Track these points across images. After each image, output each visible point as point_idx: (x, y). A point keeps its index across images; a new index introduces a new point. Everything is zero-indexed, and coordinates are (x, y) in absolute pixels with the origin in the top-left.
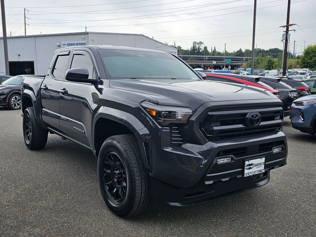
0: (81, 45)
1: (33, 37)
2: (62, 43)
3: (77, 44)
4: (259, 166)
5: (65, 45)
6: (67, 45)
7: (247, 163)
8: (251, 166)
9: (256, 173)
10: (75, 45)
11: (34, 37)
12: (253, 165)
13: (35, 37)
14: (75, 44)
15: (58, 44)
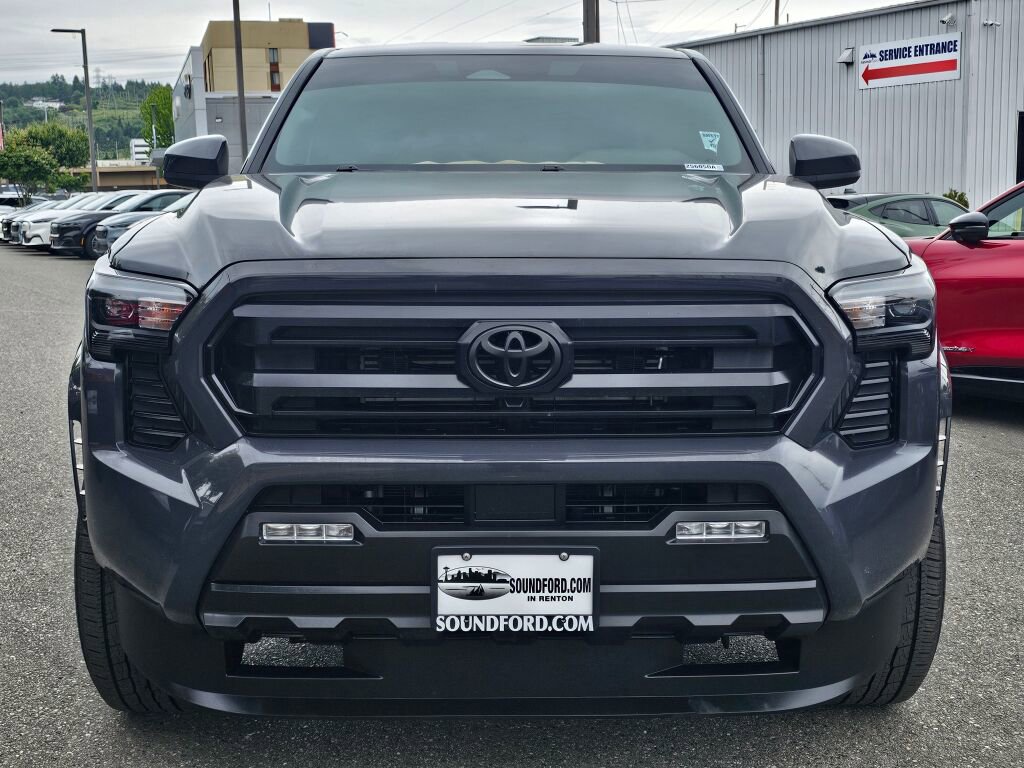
0: (938, 51)
1: (757, 36)
2: (862, 51)
3: (921, 51)
4: (547, 593)
5: (873, 56)
6: (878, 57)
7: (449, 564)
8: (486, 586)
9: (527, 626)
10: (912, 54)
11: (760, 38)
12: (504, 581)
13: (764, 36)
14: (912, 50)
15: (845, 56)
